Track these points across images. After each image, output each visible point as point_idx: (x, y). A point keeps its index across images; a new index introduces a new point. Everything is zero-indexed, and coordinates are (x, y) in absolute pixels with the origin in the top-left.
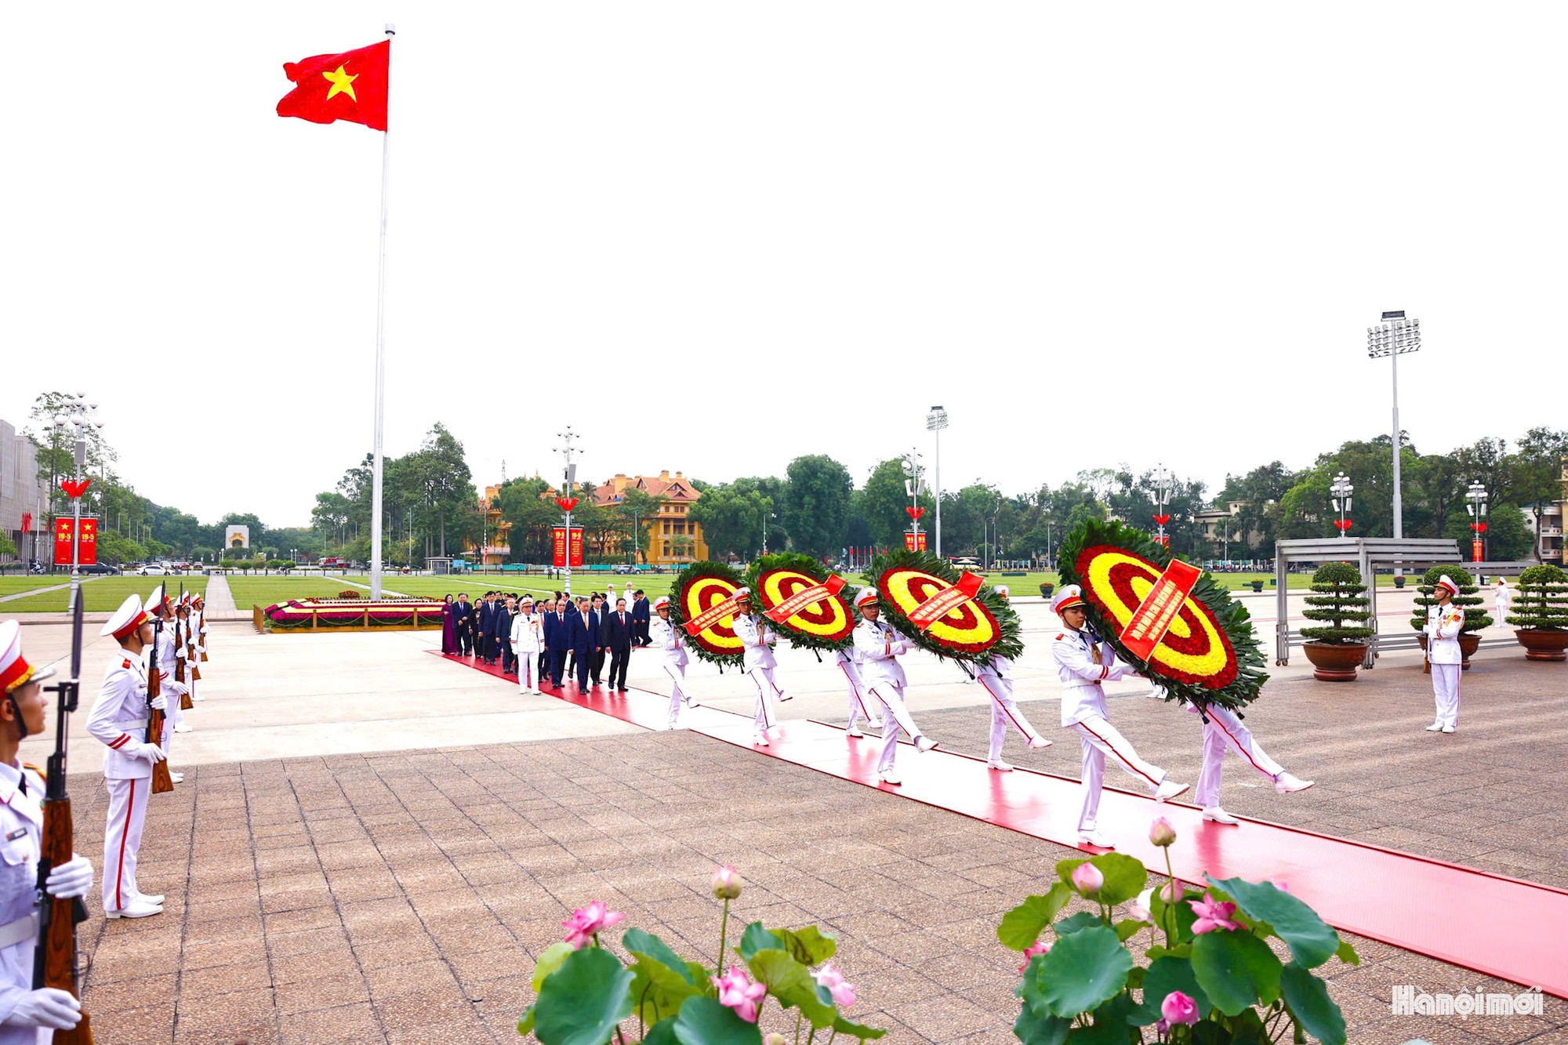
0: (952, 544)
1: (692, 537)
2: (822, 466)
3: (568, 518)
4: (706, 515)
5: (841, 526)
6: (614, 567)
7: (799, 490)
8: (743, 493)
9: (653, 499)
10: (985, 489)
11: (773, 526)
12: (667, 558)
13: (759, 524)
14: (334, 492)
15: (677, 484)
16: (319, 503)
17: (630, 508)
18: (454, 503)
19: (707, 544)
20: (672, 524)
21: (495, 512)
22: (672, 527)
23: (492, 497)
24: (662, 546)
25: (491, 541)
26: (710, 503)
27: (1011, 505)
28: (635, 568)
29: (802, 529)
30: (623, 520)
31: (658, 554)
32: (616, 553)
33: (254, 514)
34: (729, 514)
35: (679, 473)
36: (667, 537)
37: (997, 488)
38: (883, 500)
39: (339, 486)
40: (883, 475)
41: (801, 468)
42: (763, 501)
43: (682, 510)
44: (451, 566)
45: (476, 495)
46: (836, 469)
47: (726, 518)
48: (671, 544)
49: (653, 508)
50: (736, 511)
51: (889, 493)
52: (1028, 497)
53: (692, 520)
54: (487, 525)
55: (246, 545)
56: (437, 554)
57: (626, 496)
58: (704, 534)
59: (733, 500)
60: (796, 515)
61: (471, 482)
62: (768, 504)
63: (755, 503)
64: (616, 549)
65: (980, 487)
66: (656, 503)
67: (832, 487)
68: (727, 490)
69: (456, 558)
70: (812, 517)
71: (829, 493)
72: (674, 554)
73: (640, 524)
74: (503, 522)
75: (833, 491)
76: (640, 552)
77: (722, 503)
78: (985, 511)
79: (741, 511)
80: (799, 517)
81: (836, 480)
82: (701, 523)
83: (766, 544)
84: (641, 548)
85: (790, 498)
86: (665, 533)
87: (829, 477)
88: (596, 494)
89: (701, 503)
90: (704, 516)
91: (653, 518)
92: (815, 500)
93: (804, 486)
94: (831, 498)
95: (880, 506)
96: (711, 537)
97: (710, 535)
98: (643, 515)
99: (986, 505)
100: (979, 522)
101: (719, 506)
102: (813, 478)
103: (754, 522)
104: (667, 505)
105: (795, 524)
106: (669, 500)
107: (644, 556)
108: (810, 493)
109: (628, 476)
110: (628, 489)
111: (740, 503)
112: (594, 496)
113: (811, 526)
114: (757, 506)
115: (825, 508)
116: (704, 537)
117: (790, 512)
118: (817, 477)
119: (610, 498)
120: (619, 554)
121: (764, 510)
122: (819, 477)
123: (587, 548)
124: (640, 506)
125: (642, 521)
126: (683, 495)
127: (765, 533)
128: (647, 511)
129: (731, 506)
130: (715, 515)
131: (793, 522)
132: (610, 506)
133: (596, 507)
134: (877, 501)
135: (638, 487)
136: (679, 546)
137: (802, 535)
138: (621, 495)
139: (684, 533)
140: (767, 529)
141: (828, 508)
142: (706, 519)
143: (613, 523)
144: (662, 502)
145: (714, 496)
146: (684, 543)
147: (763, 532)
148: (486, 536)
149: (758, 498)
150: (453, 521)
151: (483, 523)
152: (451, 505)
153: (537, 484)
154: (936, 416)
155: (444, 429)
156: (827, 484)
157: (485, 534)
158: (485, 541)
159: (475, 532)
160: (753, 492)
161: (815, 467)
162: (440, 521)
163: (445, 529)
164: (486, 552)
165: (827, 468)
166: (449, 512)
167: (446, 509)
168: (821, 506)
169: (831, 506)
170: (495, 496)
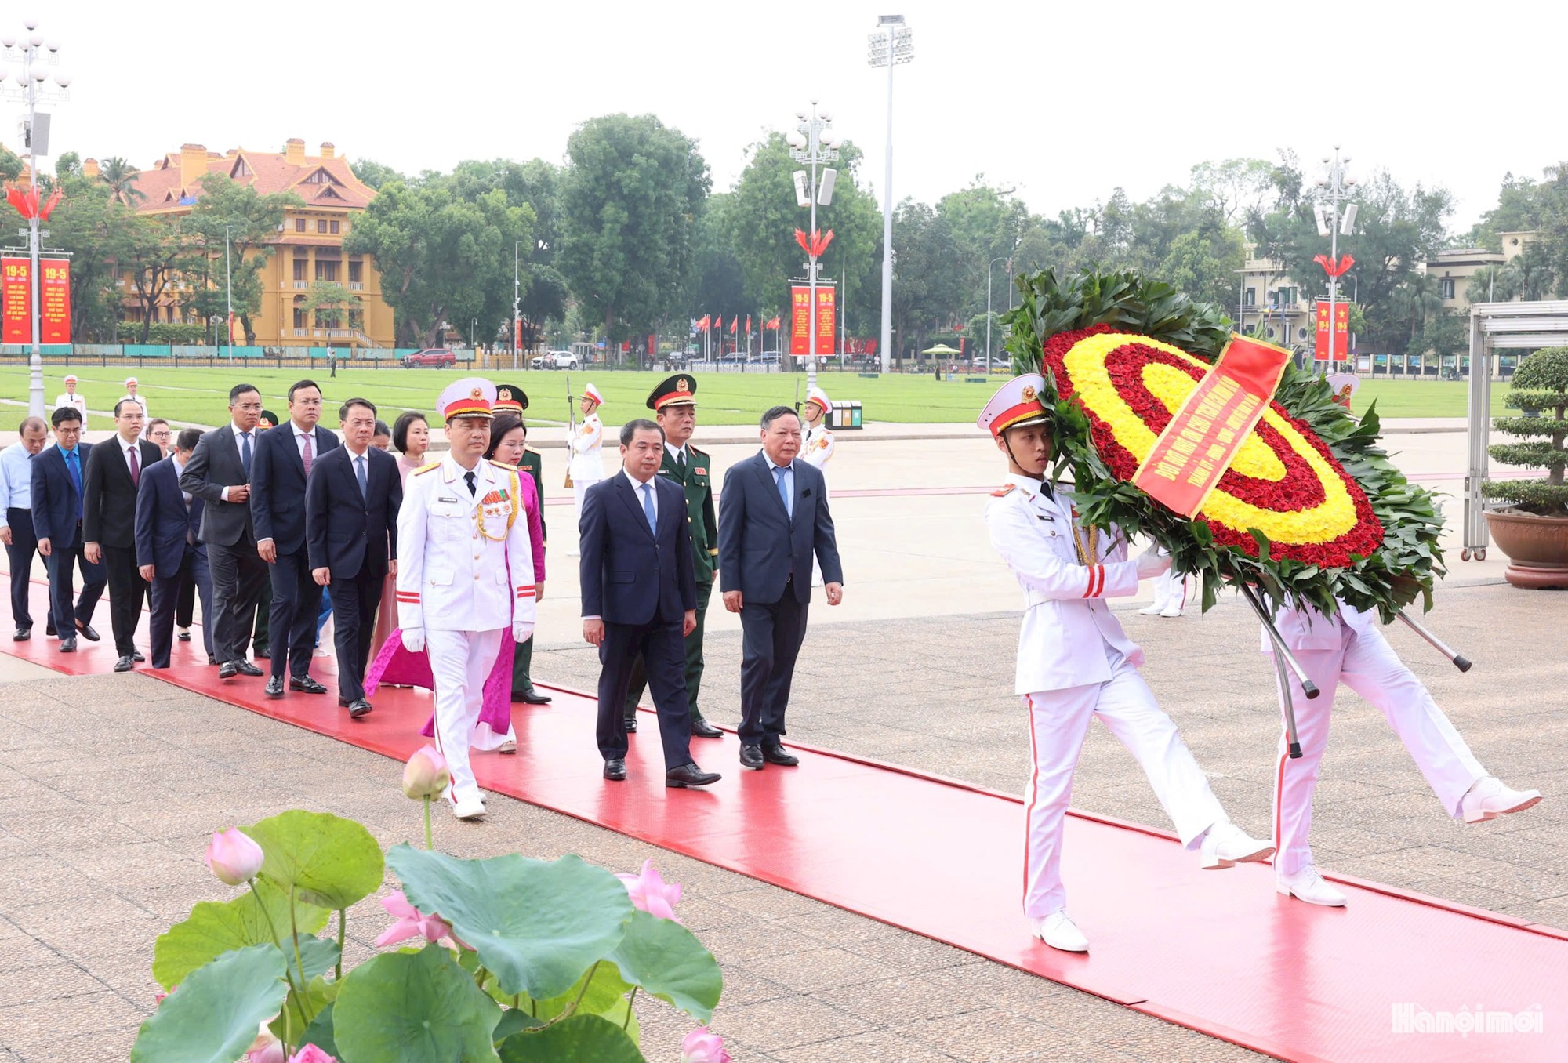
0: (917, 313)
1: (356, 289)
2: (642, 141)
3: (34, 233)
4: (386, 242)
5: (684, 273)
6: (178, 350)
7: (593, 190)
8: (471, 195)
9: (267, 202)
10: (993, 198)
11: (535, 267)
12: (301, 333)
13: (503, 262)
15: (322, 171)
17: (216, 220)
19: (391, 304)
20: (311, 259)
22: (311, 266)
24: (289, 307)
26: (394, 214)
27: (1047, 233)
28: (229, 351)
29: (597, 276)
30: (199, 248)
31: (280, 323)
32: (185, 319)
34: (438, 239)
35: (327, 146)
36: (301, 288)
37: (1018, 196)
38: (773, 215)
40: (775, 163)
41: (598, 141)
42: (514, 213)
43: (335, 228)
46: (672, 146)
47: (431, 247)
48: (311, 300)
49: (267, 221)
50: (454, 234)
51: (786, 203)
52: (1083, 215)
53: (357, 252)
57: (207, 195)
58: (383, 281)
59: (446, 210)
60: (586, 244)
62: (525, 219)
63: (496, 217)
64: (185, 310)
65: (981, 193)
66: (274, 212)
67: (665, 186)
68: (434, 187)
70: (620, 249)
71: (658, 200)
72: (318, 324)
73: (237, 257)
75: (666, 195)
76: (239, 319)
77: (424, 217)
78: (992, 245)
79: (464, 232)
80: (592, 250)
81: (672, 171)
82: (377, 258)
83: (520, 306)
84: (241, 311)
85: (575, 206)
86: (295, 278)
87: (656, 163)
88: (135, 188)
89: (375, 214)
90: (382, 243)
91: (268, 245)
92: (626, 214)
93: (603, 182)
94: (663, 210)
95: (767, 227)
96: (399, 289)
97: (398, 284)
98: (246, 239)
99: (993, 231)
100: (978, 268)
101: (415, 222)
102: (623, 166)
103: (494, 259)
104: (301, 216)
105: (583, 265)
106: (304, 206)
107: (247, 327)
108: (617, 199)
109: (210, 149)
110: (210, 179)
111: (463, 216)
112: (132, 191)
113: (618, 270)
114: (500, 223)
115: (649, 232)
116: (384, 288)
117: (575, 239)
118: (631, 164)
119: (169, 197)
120: (191, 323)
121: (518, 232)
122: (635, 165)
123: (116, 307)
124: (236, 217)
125: (242, 252)
126: (337, 196)
127: (517, 283)
128: (254, 228)
129: (443, 222)
130: (407, 242)
131: (579, 259)
132: (167, 215)
133: (136, 218)
134: (761, 218)
135: (233, 175)
136: (329, 306)
137: (600, 288)
138: (195, 191)
139: (339, 280)
140: (523, 273)
141: (655, 232)
142: (387, 251)
143: (175, 254)
144: (288, 210)
145: (404, 199)
146: (339, 301)
147: (514, 280)
149: (502, 206)
154: (888, 36)
156: (653, 180)
160: (493, 194)
161: (628, 141)
165: (653, 143)
168: (641, 227)
169: (662, 228)
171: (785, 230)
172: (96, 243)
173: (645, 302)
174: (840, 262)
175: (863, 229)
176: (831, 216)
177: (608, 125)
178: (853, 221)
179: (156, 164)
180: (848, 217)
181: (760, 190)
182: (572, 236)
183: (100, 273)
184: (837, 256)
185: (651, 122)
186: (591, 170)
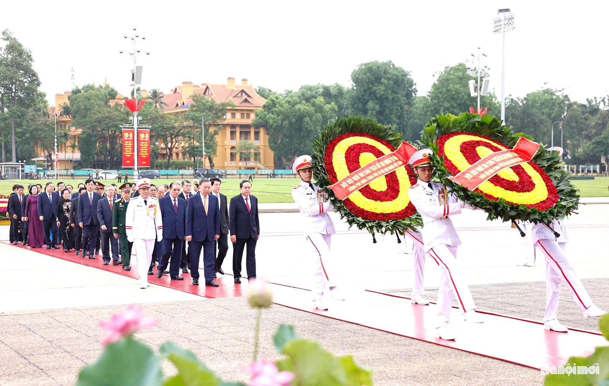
1: (257, 143)
2: (386, 72)
3: (135, 118)
4: (271, 122)
6: (182, 172)
7: (363, 96)
9: (219, 105)
10: (552, 94)
12: (233, 164)
15: (242, 91)
17: (197, 114)
18: (24, 109)
20: (238, 130)
21: (66, 119)
22: (238, 134)
23: (62, 104)
24: (228, 152)
25: (61, 147)
26: (275, 109)
27: (580, 109)
30: (190, 127)
31: (225, 159)
32: (184, 158)
34: (294, 120)
35: (244, 80)
36: (234, 143)
37: (565, 93)
40: (447, 80)
41: (365, 74)
42: (327, 107)
43: (248, 116)
44: (23, 171)
45: (45, 102)
46: (399, 75)
47: (291, 124)
48: (238, 148)
50: (300, 118)
51: (453, 98)
52: (598, 100)
53: (257, 126)
54: (58, 131)
56: (9, 159)
57: (194, 103)
58: (269, 140)
59: (297, 107)
61: (40, 89)
62: (333, 110)
63: (319, 109)
64: (184, 154)
65: (547, 92)
66: (222, 110)
67: (396, 93)
68: (291, 97)
69: (28, 163)
71: (393, 99)
73: (207, 130)
74: (73, 129)
75: (397, 97)
76: (207, 158)
77: (287, 110)
78: (552, 116)
79: (305, 117)
81: (399, 86)
82: (266, 129)
84: (209, 154)
85: (355, 103)
86: (231, 139)
87: (392, 83)
88: (164, 101)
89: (266, 109)
90: (269, 122)
91: (219, 125)
92: (378, 106)
93: (368, 92)
94: (395, 104)
96: (277, 143)
97: (276, 141)
98: (210, 122)
99: (553, 109)
100: (546, 127)
101: (284, 112)
102: (376, 84)
103: (319, 128)
104: (234, 112)
106: (235, 106)
107: (211, 162)
108: (374, 99)
110: (195, 96)
111: (305, 109)
112: (162, 103)
114: (321, 112)
115: (389, 114)
116: (270, 143)
118: (381, 83)
119: (177, 105)
120: (186, 160)
121: (329, 116)
122: (383, 84)
123: (155, 154)
124: (207, 113)
125: (209, 128)
126: (249, 102)
128: (214, 118)
129: (296, 112)
130: (280, 122)
132: (177, 113)
133: (164, 114)
134: (441, 106)
135: (205, 94)
136: (246, 151)
138: (188, 102)
139: (250, 139)
141: (391, 114)
142: (272, 125)
143: (181, 130)
144: (228, 109)
145: (279, 103)
146: (250, 149)
148: (57, 142)
149: (322, 104)
150: (24, 127)
151: (54, 130)
152: (21, 112)
153: (106, 92)
154: (503, 19)
155: (12, 37)
156: (390, 90)
157: (56, 140)
158: (56, 147)
159: (47, 138)
160: (318, 99)
161: (379, 73)
162: (10, 128)
163: (16, 135)
164: (57, 158)
165: (391, 73)
166: (19, 118)
167: (16, 115)
168: (385, 112)
169: (395, 112)
170: (65, 103)
177: (370, 66)
185: (389, 64)
186: (362, 87)
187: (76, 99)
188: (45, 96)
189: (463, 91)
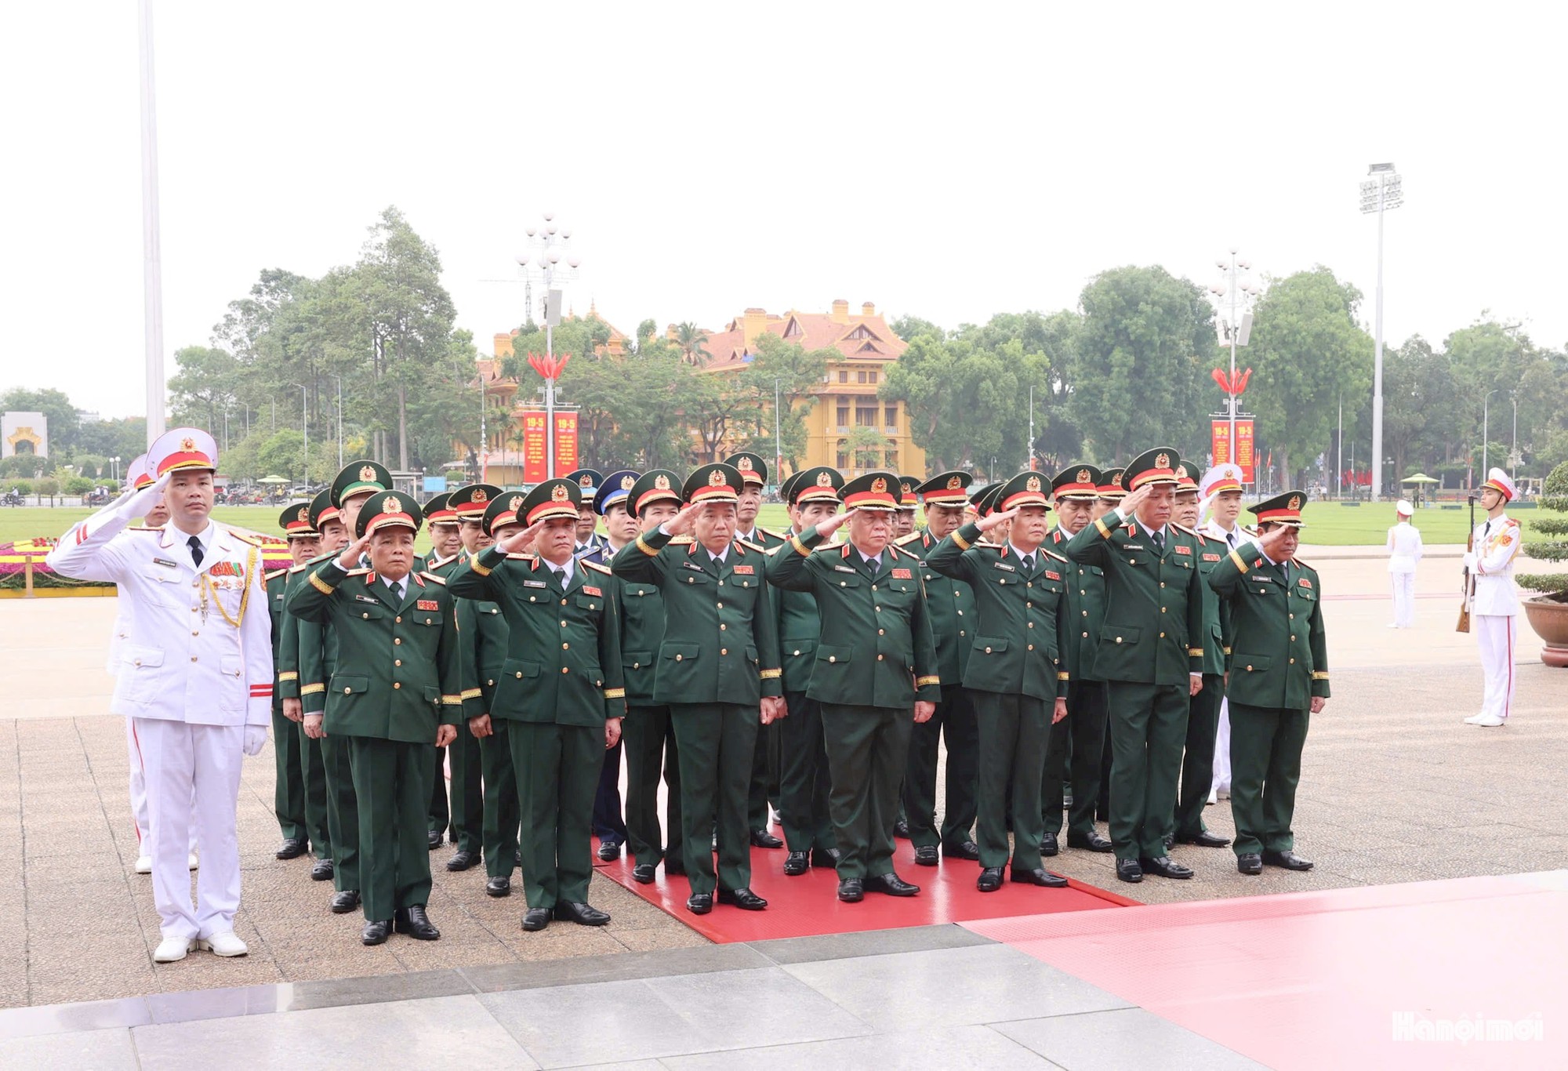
0: (1417, 445)
1: (891, 433)
2: (1148, 292)
4: (914, 389)
7: (1103, 337)
8: (992, 345)
10: (1499, 334)
11: (1054, 409)
13: (1021, 405)
14: (208, 347)
15: (862, 328)
16: (181, 367)
17: (765, 375)
19: (920, 445)
20: (853, 406)
21: (510, 383)
22: (852, 413)
23: (502, 355)
24: (833, 450)
25: (496, 442)
26: (921, 364)
27: (1553, 365)
29: (1106, 416)
30: (752, 400)
33: (59, 390)
34: (961, 386)
35: (868, 306)
36: (843, 432)
37: (1523, 331)
38: (1272, 356)
39: (215, 335)
40: (1275, 306)
41: (1107, 293)
42: (1029, 360)
43: (873, 378)
44: (419, 488)
45: (472, 351)
47: (955, 393)
48: (852, 442)
50: (974, 381)
51: (1284, 343)
53: (894, 398)
54: (489, 410)
55: (42, 451)
57: (761, 353)
58: (912, 425)
59: (966, 361)
60: (1096, 387)
61: (458, 325)
62: (1039, 365)
63: (1013, 364)
65: (1488, 328)
66: (819, 366)
67: (1169, 331)
69: (429, 473)
70: (1127, 391)
71: (1163, 344)
72: (858, 465)
73: (786, 408)
74: (521, 404)
75: (1170, 340)
76: (788, 462)
77: (947, 366)
78: (1496, 379)
79: (984, 379)
80: (1102, 392)
81: (1176, 317)
82: (907, 405)
83: (1036, 446)
84: (788, 455)
85: (1087, 352)
86: (839, 424)
87: (1161, 311)
88: (702, 348)
89: (905, 364)
90: (910, 391)
91: (811, 395)
92: (1133, 358)
93: (1112, 329)
94: (1167, 353)
95: (1266, 367)
96: (926, 432)
97: (925, 428)
98: (794, 390)
99: (1497, 365)
100: (1475, 401)
101: (940, 371)
102: (1129, 314)
103: (1010, 403)
104: (843, 368)
105: (1094, 407)
106: (846, 359)
108: (1125, 344)
109: (770, 312)
110: (762, 339)
111: (983, 364)
112: (701, 352)
113: (1125, 411)
114: (1016, 370)
115: (1154, 375)
116: (914, 432)
117: (1086, 382)
118: (1137, 312)
119: (734, 355)
121: (1032, 376)
122: (1141, 313)
123: (686, 453)
125: (791, 402)
126: (875, 350)
127: (1032, 424)
128: (800, 381)
129: (964, 370)
130: (933, 389)
131: (1089, 401)
132: (726, 372)
133: (701, 375)
134: (1260, 359)
135: (786, 335)
136: (864, 449)
137: (1108, 427)
138: (752, 349)
139: (876, 424)
140: (1039, 414)
141: (1160, 374)
142: (916, 396)
143: (732, 406)
144: (831, 364)
145: (931, 351)
146: (875, 444)
147: (1029, 421)
148: (486, 430)
149: (1018, 355)
150: (422, 402)
151: (479, 406)
152: (417, 371)
153: (585, 329)
154: (1379, 184)
155: (403, 222)
156: (1158, 326)
157: (483, 427)
158: (483, 441)
159: (464, 423)
160: (1010, 343)
161: (1134, 291)
162: (397, 402)
163: (406, 417)
164: (485, 462)
165: (1157, 293)
166: (413, 384)
167: (407, 378)
168: (1147, 370)
169: (1167, 370)
170: (506, 353)
171: (1283, 369)
172: (668, 399)
173: (1151, 438)
174: (1337, 398)
175: (1359, 366)
176: (1328, 354)
177: (1116, 277)
178: (1349, 359)
179: (727, 326)
180: (1344, 356)
181: (1260, 333)
182: (1083, 380)
183: (671, 424)
184: (1333, 394)
185: (1158, 273)
186: (1101, 319)
187: (526, 346)
188: (470, 338)
189: (1306, 327)
